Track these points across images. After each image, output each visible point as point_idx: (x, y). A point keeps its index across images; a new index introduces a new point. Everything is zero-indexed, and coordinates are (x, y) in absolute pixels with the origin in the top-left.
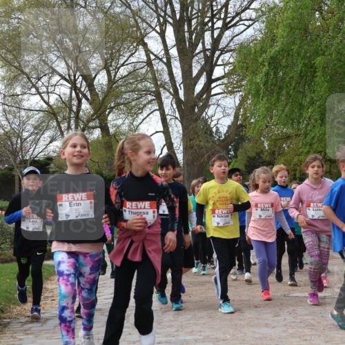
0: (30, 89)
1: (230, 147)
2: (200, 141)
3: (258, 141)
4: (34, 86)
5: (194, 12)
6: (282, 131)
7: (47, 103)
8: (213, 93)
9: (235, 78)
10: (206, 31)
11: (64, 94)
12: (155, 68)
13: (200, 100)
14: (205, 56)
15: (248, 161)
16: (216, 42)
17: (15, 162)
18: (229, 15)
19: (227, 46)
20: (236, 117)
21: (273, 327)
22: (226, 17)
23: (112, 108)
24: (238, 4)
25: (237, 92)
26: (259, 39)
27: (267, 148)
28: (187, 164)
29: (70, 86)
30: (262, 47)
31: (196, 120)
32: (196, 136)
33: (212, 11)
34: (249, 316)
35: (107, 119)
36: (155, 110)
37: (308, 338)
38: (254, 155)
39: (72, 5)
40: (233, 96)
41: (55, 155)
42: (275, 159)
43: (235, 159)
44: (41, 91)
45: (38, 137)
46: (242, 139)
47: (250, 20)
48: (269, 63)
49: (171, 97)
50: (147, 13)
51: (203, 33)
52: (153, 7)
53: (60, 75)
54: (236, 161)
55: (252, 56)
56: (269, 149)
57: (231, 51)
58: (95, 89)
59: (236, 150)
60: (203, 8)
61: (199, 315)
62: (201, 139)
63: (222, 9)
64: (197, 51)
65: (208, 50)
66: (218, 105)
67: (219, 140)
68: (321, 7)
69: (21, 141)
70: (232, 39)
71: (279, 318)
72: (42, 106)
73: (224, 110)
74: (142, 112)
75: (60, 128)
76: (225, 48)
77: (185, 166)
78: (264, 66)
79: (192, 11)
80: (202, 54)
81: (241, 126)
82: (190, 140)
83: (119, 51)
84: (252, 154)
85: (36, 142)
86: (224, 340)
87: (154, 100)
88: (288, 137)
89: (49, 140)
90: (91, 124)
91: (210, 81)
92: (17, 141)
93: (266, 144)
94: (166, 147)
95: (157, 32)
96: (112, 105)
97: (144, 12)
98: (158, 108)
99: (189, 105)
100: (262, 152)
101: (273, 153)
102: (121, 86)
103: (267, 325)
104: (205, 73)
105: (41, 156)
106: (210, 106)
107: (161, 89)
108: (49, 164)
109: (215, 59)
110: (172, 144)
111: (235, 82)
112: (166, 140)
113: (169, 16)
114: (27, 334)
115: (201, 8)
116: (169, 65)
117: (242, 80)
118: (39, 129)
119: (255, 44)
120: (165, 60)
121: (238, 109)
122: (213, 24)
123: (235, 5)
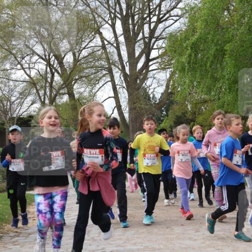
0: (16, 66)
1: (163, 109)
2: (141, 104)
3: (183, 104)
4: (19, 63)
5: (136, 10)
6: (201, 97)
7: (29, 76)
8: (150, 69)
9: (166, 58)
10: (145, 24)
11: (42, 69)
12: (108, 51)
13: (141, 74)
14: (145, 42)
15: (176, 119)
16: (152, 32)
17: (6, 119)
18: (162, 13)
19: (160, 35)
20: (167, 86)
21: (195, 240)
22: (159, 14)
23: (77, 80)
24: (169, 4)
25: (168, 68)
26: (184, 30)
27: (190, 109)
28: (132, 121)
29: (46, 63)
30: (186, 36)
31: (138, 89)
32: (138, 100)
33: (150, 9)
34: (177, 232)
35: (73, 88)
36: (108, 82)
37: (220, 248)
38: (181, 114)
39: (47, 4)
40: (165, 71)
41: (35, 114)
42: (196, 117)
43: (167, 117)
44: (24, 67)
45: (22, 100)
46: (172, 103)
47: (177, 16)
48: (191, 48)
49: (120, 72)
50: (102, 10)
51: (143, 25)
52: (106, 6)
53: (39, 55)
54: (167, 119)
55: (178, 43)
56: (192, 110)
57: (163, 38)
58: (64, 66)
59: (167, 111)
60: (143, 7)
61: (140, 231)
62: (141, 102)
63: (156, 8)
64: (139, 39)
65: (146, 38)
66: (154, 78)
67: (155, 103)
68: (229, 7)
69: (10, 103)
70: (164, 30)
71: (199, 233)
72: (25, 78)
73: (159, 82)
74: (98, 83)
75: (39, 94)
76: (159, 36)
77: (131, 122)
78: (188, 49)
79: (134, 9)
80: (142, 40)
81: (171, 93)
82: (134, 103)
83: (81, 38)
84: (179, 114)
85: (21, 104)
86: (159, 249)
87: (107, 74)
88: (205, 102)
89: (31, 102)
90: (61, 91)
91: (148, 60)
92: (7, 103)
93: (189, 107)
94: (116, 108)
95: (109, 24)
96: (77, 77)
97: (99, 10)
98: (110, 80)
99: (133, 78)
100: (186, 112)
101: (195, 113)
102: (83, 63)
103: (190, 239)
104: (144, 55)
105: (25, 115)
106: (148, 78)
107: (112, 66)
108: (31, 121)
109: (152, 44)
110: (121, 106)
111: (166, 61)
112: (116, 103)
113: (118, 13)
114: (15, 245)
115: (141, 7)
116: (118, 48)
117: (172, 60)
118: (23, 95)
119: (181, 34)
120: (115, 45)
121: (169, 81)
122: (150, 19)
123: (166, 5)
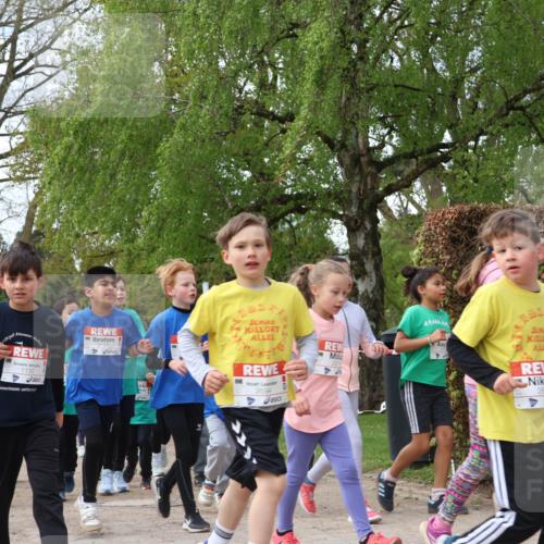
3: (64, 259)
6: (102, 244)
9: (26, 157)
18: (18, 56)
19: (15, 105)
20: (30, 219)
22: (12, 59)
25: (30, 178)
26: (66, 97)
27: (79, 270)
40: (23, 185)
47: (52, 66)
48: (76, 133)
55: (53, 125)
56: (82, 271)
57: (22, 113)
63: (5, 45)
68: (162, 56)
70: (23, 95)
73: (10, 208)
76: (11, 108)
81: (38, 233)
88: (112, 253)
93: (77, 264)
111: (27, 163)
117: (39, 160)
119: (60, 107)
121: (33, 206)
123: (28, 41)
